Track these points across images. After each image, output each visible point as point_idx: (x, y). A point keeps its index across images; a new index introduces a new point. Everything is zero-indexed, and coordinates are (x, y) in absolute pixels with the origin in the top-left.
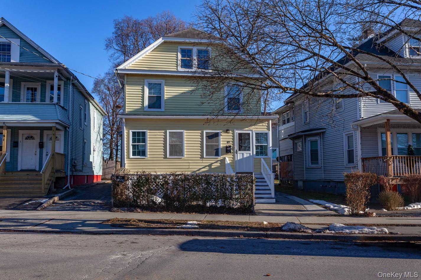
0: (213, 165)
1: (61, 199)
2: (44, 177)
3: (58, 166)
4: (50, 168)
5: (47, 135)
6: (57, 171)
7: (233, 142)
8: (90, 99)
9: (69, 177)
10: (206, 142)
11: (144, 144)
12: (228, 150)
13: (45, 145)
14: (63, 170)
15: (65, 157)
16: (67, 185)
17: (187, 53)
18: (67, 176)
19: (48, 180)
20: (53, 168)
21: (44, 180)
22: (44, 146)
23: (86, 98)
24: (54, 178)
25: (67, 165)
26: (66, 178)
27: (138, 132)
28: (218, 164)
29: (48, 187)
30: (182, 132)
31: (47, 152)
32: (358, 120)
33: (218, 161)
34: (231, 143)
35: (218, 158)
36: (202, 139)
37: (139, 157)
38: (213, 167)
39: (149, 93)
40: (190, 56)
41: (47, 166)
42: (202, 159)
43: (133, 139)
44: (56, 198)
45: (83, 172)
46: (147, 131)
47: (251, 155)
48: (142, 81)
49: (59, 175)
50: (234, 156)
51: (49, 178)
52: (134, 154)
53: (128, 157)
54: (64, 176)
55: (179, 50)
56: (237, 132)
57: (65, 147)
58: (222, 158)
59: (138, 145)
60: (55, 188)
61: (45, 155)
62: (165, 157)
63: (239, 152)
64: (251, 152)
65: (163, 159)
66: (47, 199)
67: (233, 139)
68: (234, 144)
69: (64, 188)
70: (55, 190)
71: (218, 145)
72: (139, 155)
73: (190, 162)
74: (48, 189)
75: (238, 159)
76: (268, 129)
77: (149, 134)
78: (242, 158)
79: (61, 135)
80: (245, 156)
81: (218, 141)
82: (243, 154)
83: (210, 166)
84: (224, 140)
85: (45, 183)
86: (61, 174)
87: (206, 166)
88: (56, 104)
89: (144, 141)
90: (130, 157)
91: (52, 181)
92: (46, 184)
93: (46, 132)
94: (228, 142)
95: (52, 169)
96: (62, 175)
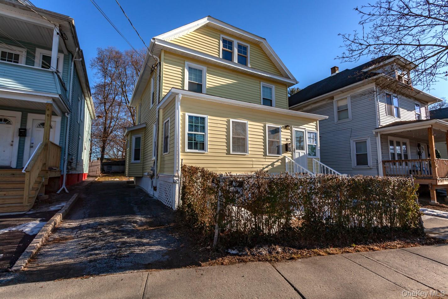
0: (275, 164)
1: (66, 217)
2: (30, 178)
3: (51, 162)
4: (39, 165)
5: (33, 119)
6: (51, 169)
7: (291, 139)
8: (86, 94)
9: (65, 177)
10: (269, 138)
11: (204, 133)
12: (287, 148)
13: (29, 133)
14: (57, 168)
15: (61, 151)
16: (62, 186)
17: (228, 44)
18: (62, 176)
19: (36, 182)
20: (44, 164)
21: (30, 184)
22: (27, 135)
23: (83, 92)
24: (47, 179)
25: (63, 161)
26: (61, 178)
27: (196, 117)
28: (279, 164)
29: (34, 194)
30: (245, 123)
31: (33, 143)
32: (377, 127)
33: (279, 159)
34: (289, 140)
35: (279, 157)
36: (265, 133)
37: (197, 151)
38: (275, 166)
39: (190, 78)
40: (231, 48)
41: (36, 161)
42: (265, 157)
43: (189, 125)
44: (58, 218)
45: (76, 170)
46: (207, 116)
47: (305, 154)
48: (183, 62)
49: (53, 175)
50: (292, 154)
51: (38, 180)
52: (190, 147)
53: (184, 151)
54: (60, 175)
55: (221, 38)
56: (294, 129)
57: (62, 138)
58: (282, 157)
59: (195, 134)
60: (45, 194)
61: (29, 146)
62: (228, 153)
63: (296, 151)
64: (305, 152)
65: (225, 155)
66: (38, 222)
67: (291, 136)
68: (292, 142)
69: (58, 192)
70: (47, 197)
71: (279, 142)
72: (196, 148)
73: (254, 159)
74: (36, 198)
75: (296, 158)
76: (317, 129)
77: (210, 120)
78: (298, 156)
79: (55, 121)
80: (301, 155)
81: (279, 138)
82: (299, 153)
83: (272, 165)
84: (285, 136)
85: (31, 187)
86: (55, 172)
87: (269, 165)
88: (55, 72)
89: (203, 129)
90: (186, 151)
91: (41, 184)
92: (33, 190)
93: (31, 116)
94: (287, 139)
95: (43, 166)
96: (57, 175)
